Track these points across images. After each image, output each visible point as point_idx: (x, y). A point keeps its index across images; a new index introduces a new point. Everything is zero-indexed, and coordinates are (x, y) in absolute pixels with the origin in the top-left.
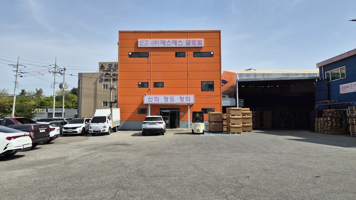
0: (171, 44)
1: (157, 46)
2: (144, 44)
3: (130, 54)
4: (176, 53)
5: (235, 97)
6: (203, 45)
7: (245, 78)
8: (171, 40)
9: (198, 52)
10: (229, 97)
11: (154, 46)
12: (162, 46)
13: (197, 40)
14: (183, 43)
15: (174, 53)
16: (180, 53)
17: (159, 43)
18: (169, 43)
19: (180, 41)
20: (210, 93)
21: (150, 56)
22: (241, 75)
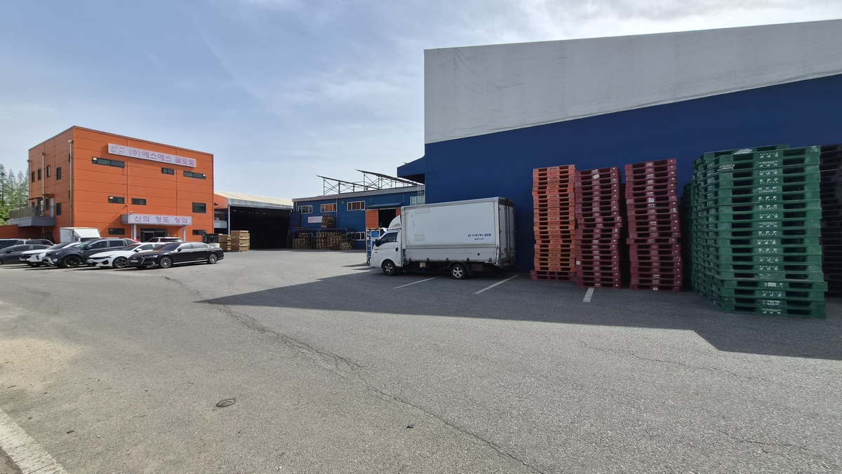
0: (157, 157)
1: (137, 156)
2: (118, 152)
3: (95, 159)
4: (163, 169)
5: (227, 220)
6: (195, 166)
7: (236, 204)
8: (156, 153)
9: (188, 172)
10: (220, 219)
11: (133, 156)
12: (145, 157)
13: (188, 159)
14: (172, 159)
15: (161, 169)
16: (167, 169)
17: (140, 153)
18: (153, 156)
19: (168, 157)
20: (202, 215)
21: (126, 167)
22: (233, 200)
